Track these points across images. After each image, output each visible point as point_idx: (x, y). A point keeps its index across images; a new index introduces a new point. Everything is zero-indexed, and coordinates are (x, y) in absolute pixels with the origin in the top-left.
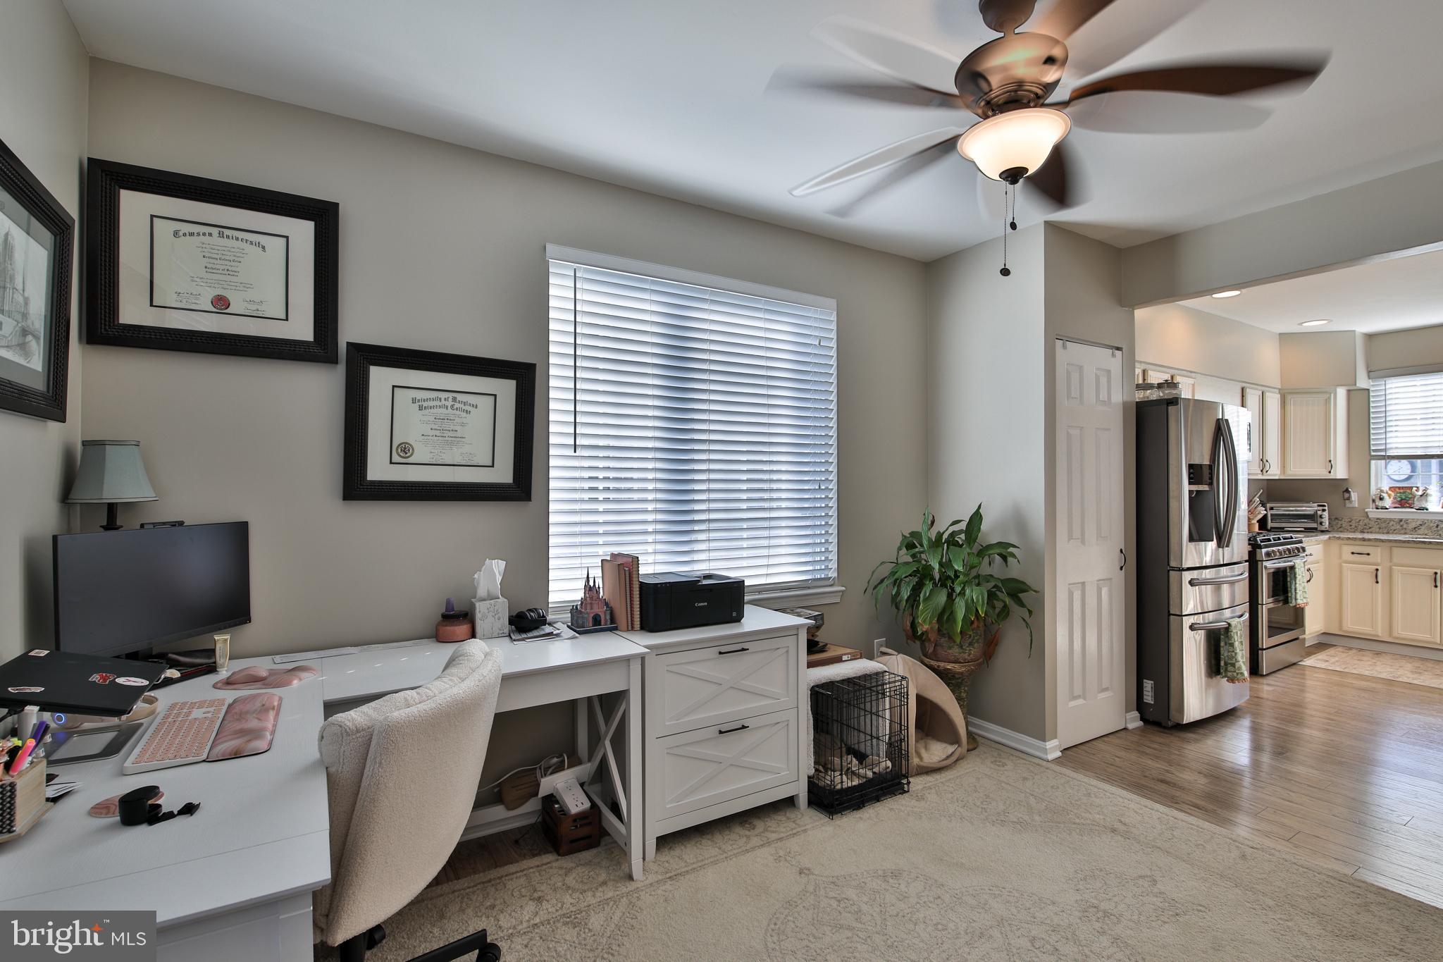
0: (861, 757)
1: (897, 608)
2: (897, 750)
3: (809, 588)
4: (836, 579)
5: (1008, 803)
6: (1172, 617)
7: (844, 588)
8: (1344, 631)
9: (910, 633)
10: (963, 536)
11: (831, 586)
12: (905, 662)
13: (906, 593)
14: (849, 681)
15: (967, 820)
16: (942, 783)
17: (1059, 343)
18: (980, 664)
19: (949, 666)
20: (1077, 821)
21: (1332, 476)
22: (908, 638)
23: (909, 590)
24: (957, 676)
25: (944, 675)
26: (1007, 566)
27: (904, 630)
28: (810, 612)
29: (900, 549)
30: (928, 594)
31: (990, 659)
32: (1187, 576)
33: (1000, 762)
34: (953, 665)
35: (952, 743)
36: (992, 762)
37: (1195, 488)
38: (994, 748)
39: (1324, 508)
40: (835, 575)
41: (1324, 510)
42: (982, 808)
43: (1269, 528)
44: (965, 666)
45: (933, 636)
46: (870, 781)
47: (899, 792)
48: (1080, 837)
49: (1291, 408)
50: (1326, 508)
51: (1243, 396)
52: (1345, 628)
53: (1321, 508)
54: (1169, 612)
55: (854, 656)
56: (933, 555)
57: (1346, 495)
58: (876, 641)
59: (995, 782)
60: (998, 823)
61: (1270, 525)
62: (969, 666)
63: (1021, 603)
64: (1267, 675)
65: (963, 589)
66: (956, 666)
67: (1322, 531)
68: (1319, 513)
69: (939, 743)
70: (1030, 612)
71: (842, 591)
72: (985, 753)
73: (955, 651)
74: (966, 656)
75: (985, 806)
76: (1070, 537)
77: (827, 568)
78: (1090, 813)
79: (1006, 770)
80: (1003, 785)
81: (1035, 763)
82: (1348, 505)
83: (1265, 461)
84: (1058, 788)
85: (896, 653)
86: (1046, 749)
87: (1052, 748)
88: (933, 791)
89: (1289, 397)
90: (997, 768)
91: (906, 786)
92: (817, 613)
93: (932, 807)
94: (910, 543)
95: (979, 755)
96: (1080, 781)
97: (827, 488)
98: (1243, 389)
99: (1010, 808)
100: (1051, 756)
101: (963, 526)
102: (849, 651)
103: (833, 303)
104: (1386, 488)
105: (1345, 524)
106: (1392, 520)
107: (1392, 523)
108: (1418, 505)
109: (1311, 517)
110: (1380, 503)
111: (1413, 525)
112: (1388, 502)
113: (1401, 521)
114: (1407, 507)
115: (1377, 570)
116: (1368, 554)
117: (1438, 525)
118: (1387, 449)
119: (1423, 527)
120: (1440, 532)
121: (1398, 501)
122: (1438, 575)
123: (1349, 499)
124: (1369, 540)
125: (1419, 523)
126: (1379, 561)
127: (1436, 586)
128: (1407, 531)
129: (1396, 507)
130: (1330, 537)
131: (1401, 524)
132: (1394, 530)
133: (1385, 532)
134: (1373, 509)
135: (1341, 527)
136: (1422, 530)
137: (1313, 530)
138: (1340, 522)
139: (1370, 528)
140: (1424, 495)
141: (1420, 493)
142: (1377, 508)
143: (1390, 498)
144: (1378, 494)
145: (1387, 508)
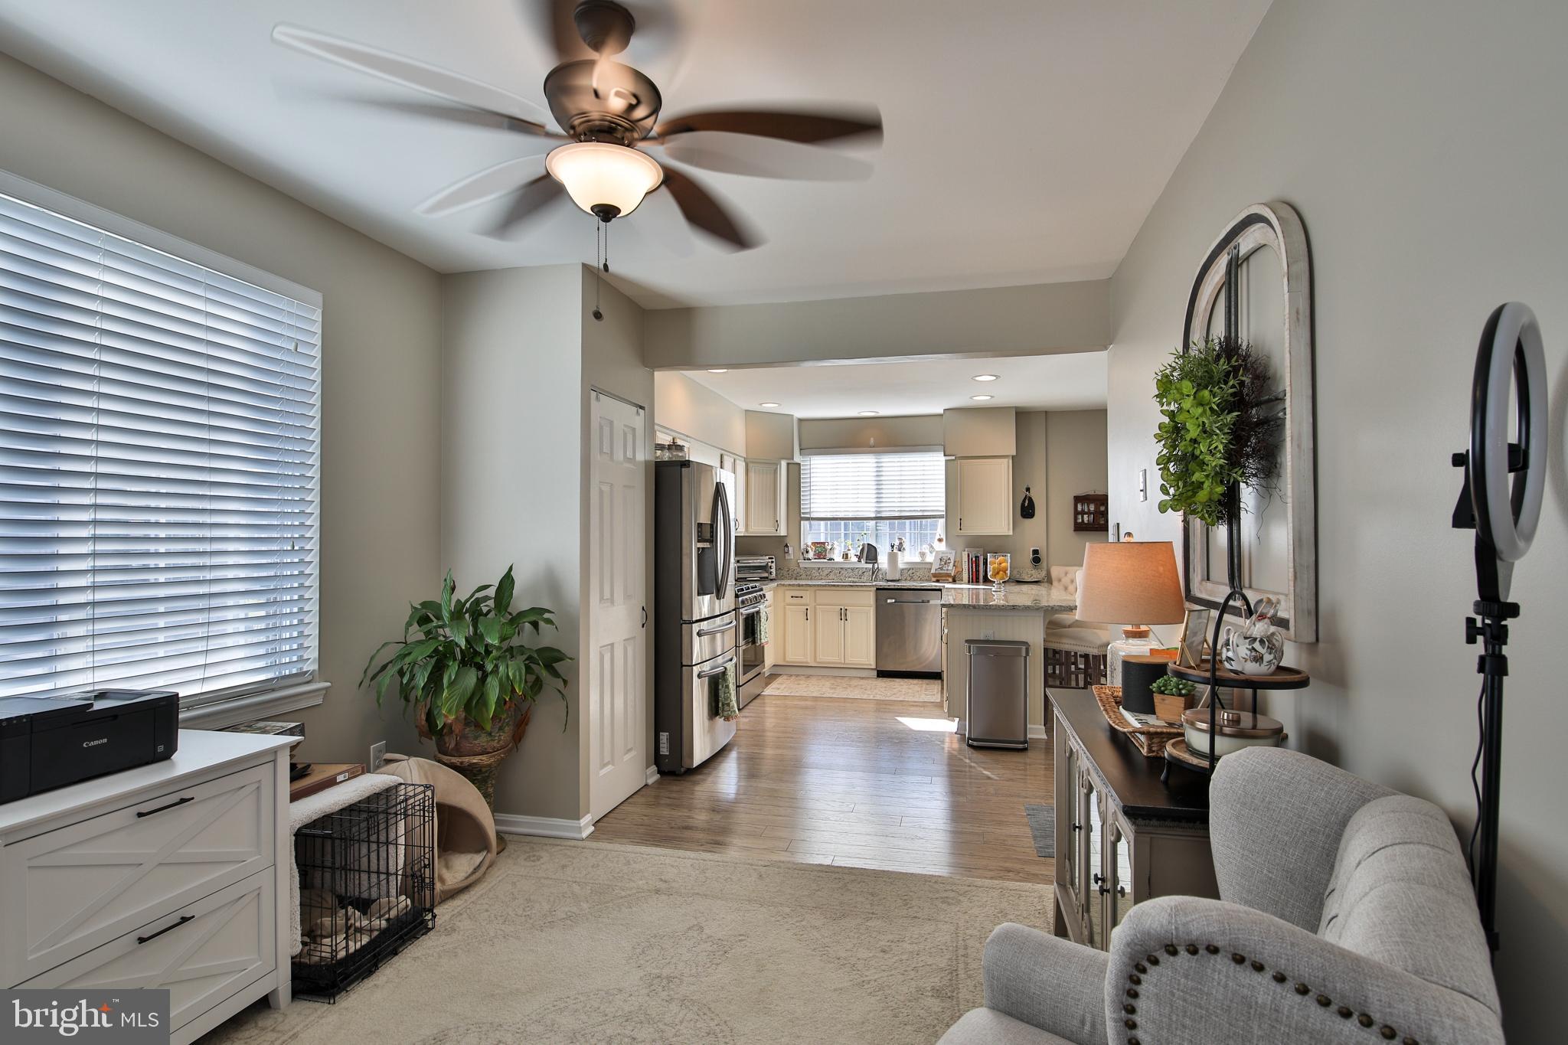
0: (364, 905)
1: (407, 699)
2: (417, 882)
3: (273, 690)
4: (317, 672)
5: (552, 899)
6: (684, 668)
7: (328, 684)
8: (786, 661)
9: (426, 728)
10: (491, 603)
11: (308, 682)
12: (420, 766)
13: (421, 680)
14: (351, 809)
15: (512, 936)
16: (473, 902)
17: (593, 394)
18: (511, 750)
19: (475, 760)
20: (623, 894)
21: (778, 533)
22: (422, 734)
23: (426, 676)
24: (484, 770)
25: (469, 772)
26: (538, 634)
27: (416, 727)
28: (280, 724)
29: (409, 624)
30: (453, 677)
31: (520, 741)
32: (696, 628)
33: (534, 856)
34: (480, 757)
35: (478, 851)
36: (525, 859)
37: (700, 545)
38: (525, 842)
39: (772, 560)
40: (316, 667)
41: (772, 562)
42: (525, 916)
44: (494, 756)
45: (457, 728)
46: (383, 932)
47: (421, 933)
48: (630, 910)
49: (752, 475)
50: (774, 560)
51: (722, 462)
52: (788, 659)
53: (770, 560)
54: (682, 663)
55: (352, 773)
56: (458, 629)
57: (786, 549)
58: (372, 747)
59: (533, 882)
60: (547, 927)
62: (499, 755)
63: (556, 674)
64: (743, 708)
65: (496, 666)
66: (484, 757)
67: (771, 580)
68: (769, 564)
69: (463, 855)
70: (565, 682)
71: (326, 689)
72: (515, 851)
73: (483, 740)
74: (495, 744)
75: (529, 913)
76: (602, 599)
77: (301, 660)
78: (634, 881)
79: (543, 864)
80: (542, 881)
81: (570, 846)
82: (788, 557)
83: (747, 520)
84: (598, 865)
85: (406, 757)
86: (580, 827)
87: (586, 825)
88: (465, 916)
89: (751, 466)
90: (533, 864)
91: (430, 923)
92: (293, 725)
93: (468, 936)
94: (425, 615)
95: (509, 856)
96: (617, 851)
97: (302, 549)
98: (722, 455)
99: (556, 904)
100: (585, 834)
101: (491, 592)
102: (345, 767)
103: (318, 297)
104: (809, 544)
105: (785, 573)
106: (814, 568)
107: (814, 571)
108: (828, 557)
109: (765, 568)
110: (806, 556)
111: (826, 572)
112: (811, 555)
113: (819, 569)
114: (821, 558)
115: (807, 609)
116: (801, 597)
117: (840, 572)
118: (810, 512)
119: (832, 574)
120: (841, 578)
121: (816, 553)
122: (843, 610)
123: (788, 553)
124: (802, 585)
125: (829, 570)
126: (808, 602)
127: (841, 619)
128: (823, 577)
129: (815, 558)
130: (777, 584)
131: (819, 571)
132: (815, 577)
133: (810, 578)
134: (802, 560)
135: (782, 576)
136: (831, 576)
137: (766, 579)
138: (782, 572)
139: (801, 575)
140: (832, 548)
141: (829, 547)
142: (805, 559)
143: (812, 551)
144: (806, 548)
145: (810, 559)
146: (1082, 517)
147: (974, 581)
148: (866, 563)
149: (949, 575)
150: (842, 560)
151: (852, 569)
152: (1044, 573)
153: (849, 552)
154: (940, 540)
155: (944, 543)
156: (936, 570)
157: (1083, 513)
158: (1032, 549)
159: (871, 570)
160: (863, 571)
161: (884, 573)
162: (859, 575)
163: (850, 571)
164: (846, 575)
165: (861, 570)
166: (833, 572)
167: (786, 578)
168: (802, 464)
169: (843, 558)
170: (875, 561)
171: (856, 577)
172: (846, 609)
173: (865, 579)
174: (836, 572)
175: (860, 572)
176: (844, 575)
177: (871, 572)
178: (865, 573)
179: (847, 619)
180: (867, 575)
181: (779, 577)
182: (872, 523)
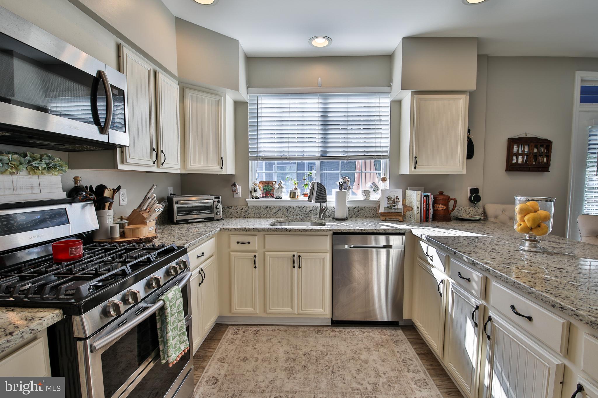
8: (233, 313)
21: (223, 172)
39: (219, 200)
41: (218, 202)
43: (175, 221)
49: (189, 103)
50: (220, 200)
52: (234, 311)
53: (217, 200)
57: (234, 188)
61: (176, 218)
67: (218, 220)
68: (215, 204)
82: (235, 196)
83: (160, 152)
89: (187, 92)
104: (257, 183)
105: (234, 212)
106: (261, 207)
107: (262, 209)
108: (276, 195)
109: (209, 208)
110: (255, 194)
111: (274, 211)
112: (259, 193)
113: (267, 208)
114: (269, 197)
115: (255, 256)
116: (249, 243)
117: (288, 210)
118: (258, 152)
119: (280, 212)
120: (289, 215)
121: (264, 192)
122: (296, 257)
123: (235, 192)
124: (250, 230)
125: (277, 209)
126: (257, 248)
127: (294, 267)
128: (271, 215)
129: (263, 197)
130: (221, 229)
131: (267, 209)
132: (263, 215)
133: (258, 216)
134: (250, 198)
135: (231, 214)
136: (279, 214)
137: (211, 219)
138: (230, 210)
139: (249, 214)
140: (280, 187)
141: (277, 186)
142: (253, 198)
143: (260, 190)
144: (253, 187)
145: (258, 198)
146: (517, 158)
147: (425, 220)
148: (316, 202)
149: (398, 214)
150: (289, 199)
152: (481, 211)
153: (297, 191)
154: (384, 180)
155: (388, 182)
156: (384, 208)
157: (517, 155)
158: (469, 188)
159: (319, 208)
160: (310, 209)
161: (331, 212)
162: (306, 213)
163: (298, 209)
164: (294, 213)
165: (308, 208)
166: (281, 210)
167: (234, 217)
168: (249, 103)
169: (290, 197)
170: (324, 200)
171: (303, 215)
172: (299, 256)
173: (313, 217)
174: (284, 210)
175: (308, 211)
176: (292, 213)
177: (318, 210)
178: (312, 211)
179: (301, 266)
180: (314, 213)
181: (228, 216)
182: (318, 163)
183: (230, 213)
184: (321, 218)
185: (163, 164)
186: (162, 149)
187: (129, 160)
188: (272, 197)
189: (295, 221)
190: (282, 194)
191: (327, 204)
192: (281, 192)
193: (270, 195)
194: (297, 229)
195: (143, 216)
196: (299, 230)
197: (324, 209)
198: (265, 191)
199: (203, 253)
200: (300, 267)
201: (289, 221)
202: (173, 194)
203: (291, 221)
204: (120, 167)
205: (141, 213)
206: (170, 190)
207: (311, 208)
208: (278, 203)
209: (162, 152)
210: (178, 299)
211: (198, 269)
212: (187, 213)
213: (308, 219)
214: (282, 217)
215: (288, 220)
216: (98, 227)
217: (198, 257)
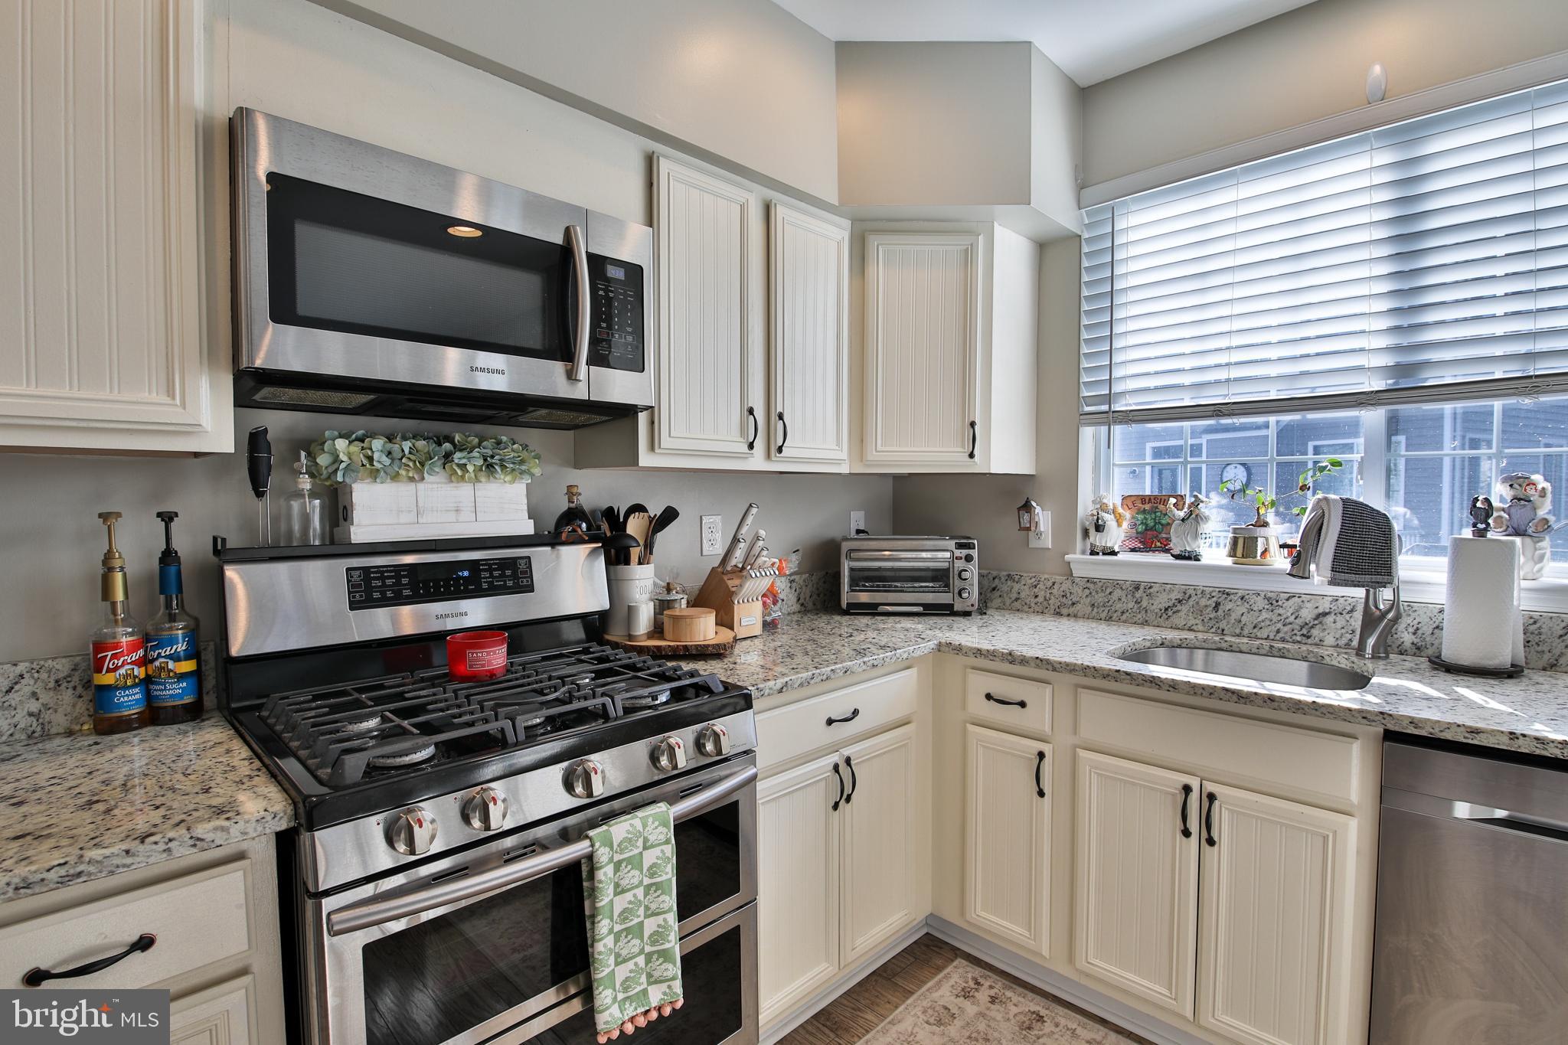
8: (970, 923)
21: (978, 466)
39: (970, 552)
41: (969, 558)
43: (844, 606)
49: (879, 272)
50: (975, 553)
52: (973, 916)
53: (963, 552)
57: (1027, 518)
61: (845, 598)
67: (966, 614)
68: (960, 564)
82: (1033, 544)
83: (773, 418)
89: (873, 241)
104: (1114, 499)
106: (1117, 584)
107: (1118, 593)
109: (941, 577)
111: (1162, 601)
112: (1116, 535)
113: (1137, 588)
114: (1154, 551)
115: (1041, 755)
116: (1022, 704)
117: (1217, 605)
118: (1109, 398)
119: (1184, 608)
120: (1223, 624)
121: (1137, 533)
122: (1194, 796)
123: (1029, 529)
124: (1024, 661)
125: (1175, 595)
126: (1047, 729)
127: (1186, 833)
128: (1151, 617)
129: (1133, 550)
130: (940, 644)
131: (1138, 595)
132: (1123, 613)
133: (1103, 615)
134: (1083, 552)
135: (1017, 599)
136: (1182, 614)
137: (946, 610)
138: (1016, 587)
139: (1073, 604)
140: (1194, 517)
141: (1182, 514)
142: (1093, 553)
143: (1119, 525)
144: (1093, 515)
145: (1114, 553)
148: (1333, 582)
150: (1228, 562)
151: (1272, 602)
153: (1261, 531)
159: (1360, 608)
160: (1321, 610)
161: (1427, 629)
162: (1299, 621)
163: (1261, 603)
164: (1244, 619)
165: (1308, 605)
166: (1191, 602)
167: (1026, 608)
168: (1086, 235)
169: (1233, 553)
170: (1379, 578)
171: (1286, 629)
172: (1212, 797)
173: (1330, 640)
174: (1203, 602)
175: (1307, 614)
176: (1234, 616)
177: (1358, 615)
178: (1329, 619)
179: (1216, 839)
180: (1339, 625)
181: (1008, 604)
182: (1374, 418)
183: (1014, 596)
184: (1369, 650)
185: (780, 450)
186: (779, 409)
187: (666, 442)
188: (1167, 551)
189: (1244, 648)
190: (1201, 542)
191: (1396, 592)
192: (1196, 535)
193: (1158, 544)
194: (1203, 687)
195: (728, 586)
196: (1211, 691)
197: (1384, 615)
198: (1141, 528)
199: (856, 712)
200: (1211, 842)
201: (1219, 645)
202: (863, 532)
203: (1224, 645)
204: (645, 459)
205: (725, 578)
206: (857, 520)
207: (1325, 605)
208: (1182, 575)
209: (781, 417)
210: (653, 846)
211: (835, 758)
212: (878, 586)
213: (1304, 648)
214: (1194, 627)
215: (1215, 642)
216: (607, 606)
217: (830, 722)
